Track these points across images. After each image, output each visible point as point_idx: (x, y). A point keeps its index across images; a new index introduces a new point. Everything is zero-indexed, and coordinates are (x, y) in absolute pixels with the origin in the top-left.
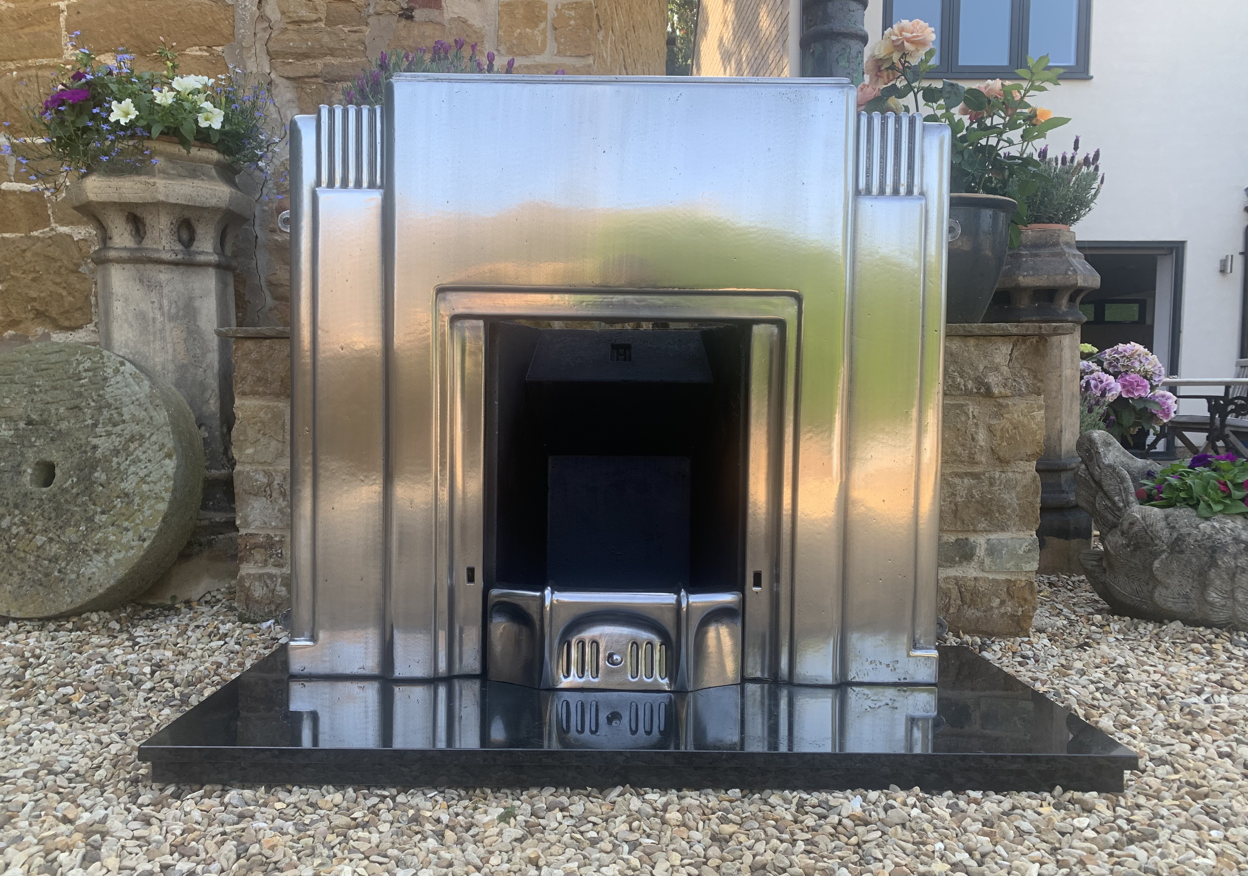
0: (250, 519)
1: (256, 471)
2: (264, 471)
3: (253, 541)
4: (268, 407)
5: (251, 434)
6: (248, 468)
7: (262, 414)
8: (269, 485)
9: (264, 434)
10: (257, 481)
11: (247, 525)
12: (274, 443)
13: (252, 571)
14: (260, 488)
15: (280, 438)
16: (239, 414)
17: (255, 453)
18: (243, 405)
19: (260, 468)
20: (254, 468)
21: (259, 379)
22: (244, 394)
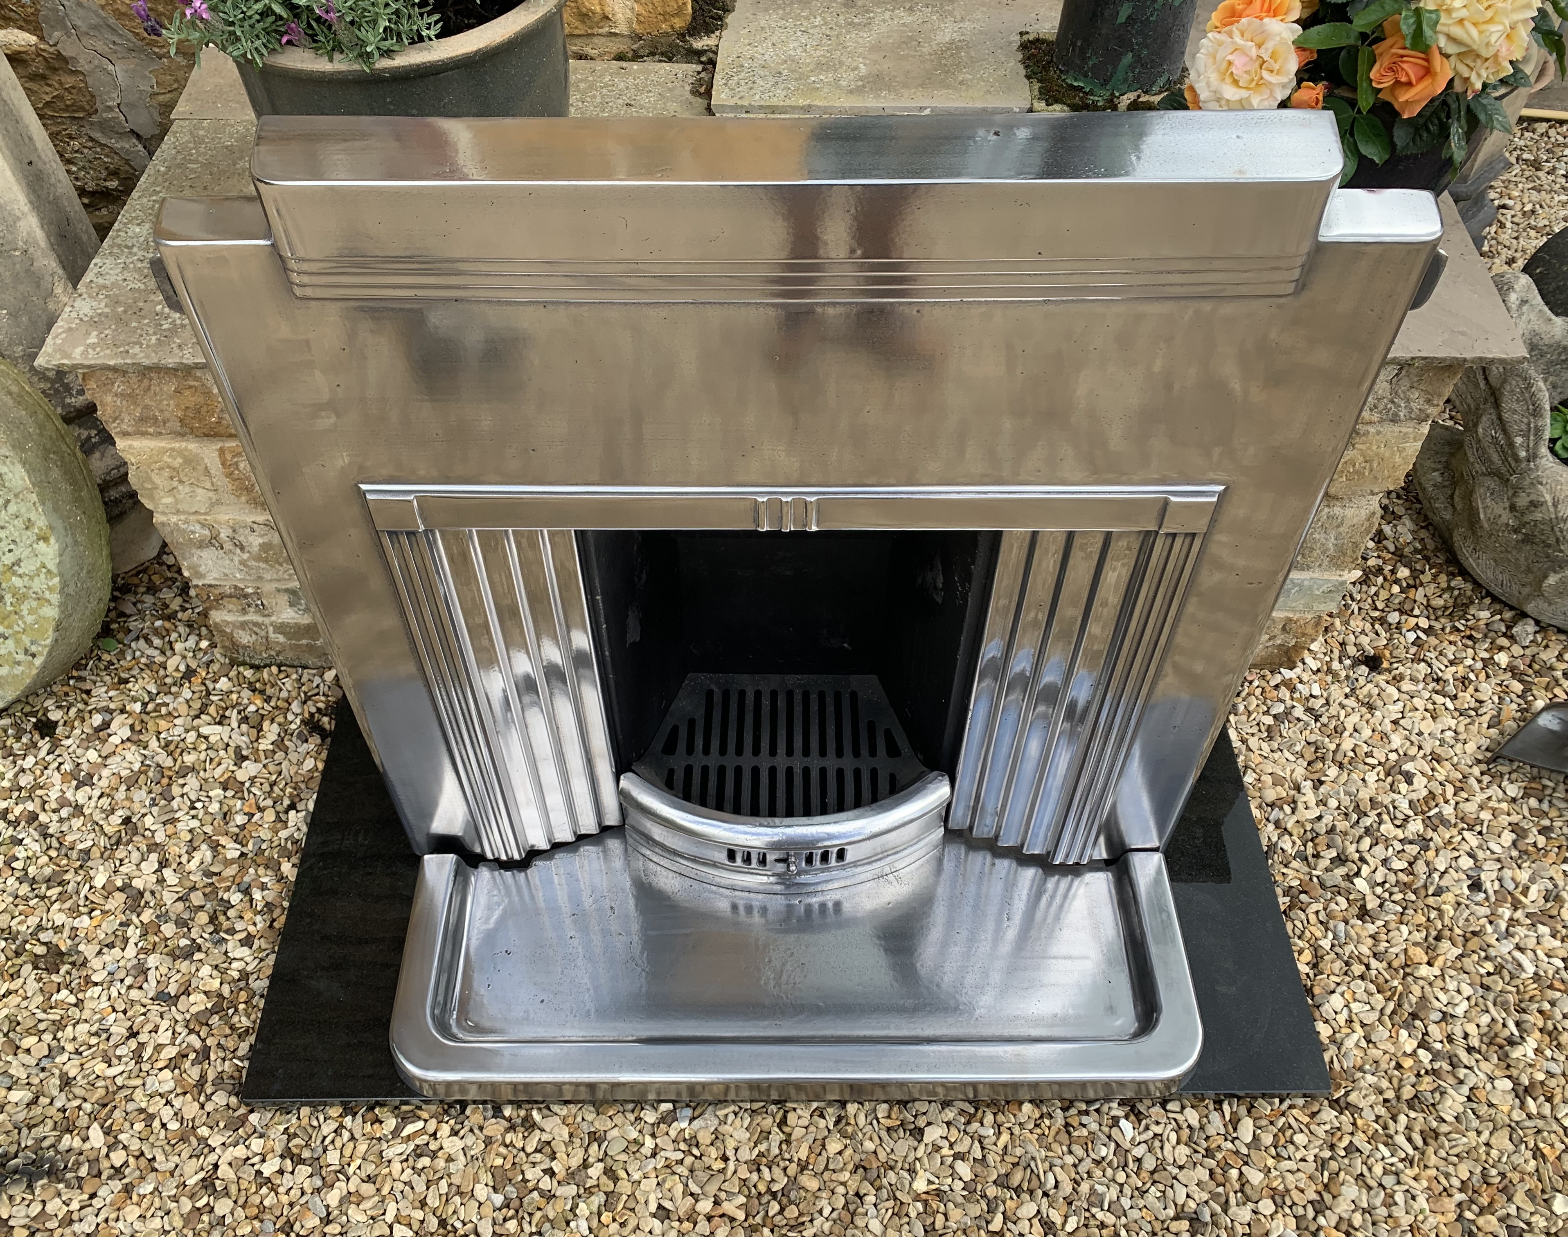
0: (202, 569)
1: (186, 522)
2: (199, 522)
3: (217, 592)
4: (173, 449)
5: (159, 480)
6: (174, 519)
7: (165, 458)
8: (216, 538)
9: (181, 482)
10: (193, 532)
11: (201, 576)
12: (200, 491)
13: (230, 618)
14: (201, 541)
15: (208, 485)
16: (130, 458)
17: (177, 502)
18: (130, 447)
19: (192, 518)
20: (183, 517)
21: (142, 419)
22: (125, 434)
